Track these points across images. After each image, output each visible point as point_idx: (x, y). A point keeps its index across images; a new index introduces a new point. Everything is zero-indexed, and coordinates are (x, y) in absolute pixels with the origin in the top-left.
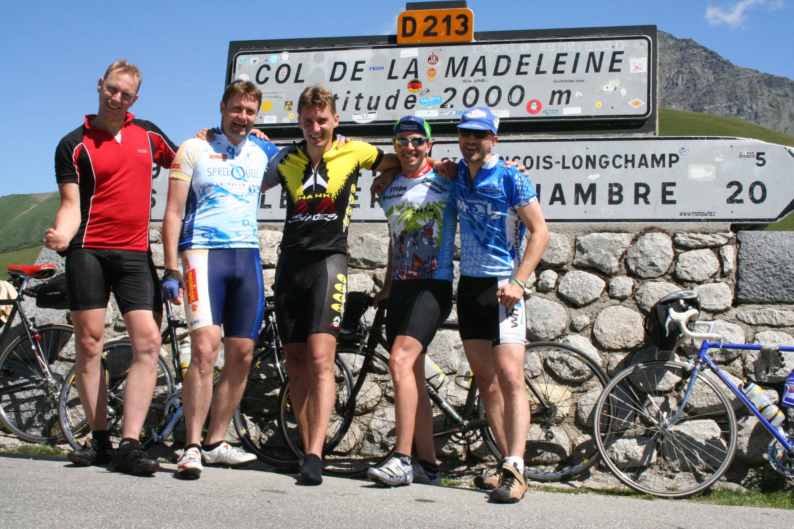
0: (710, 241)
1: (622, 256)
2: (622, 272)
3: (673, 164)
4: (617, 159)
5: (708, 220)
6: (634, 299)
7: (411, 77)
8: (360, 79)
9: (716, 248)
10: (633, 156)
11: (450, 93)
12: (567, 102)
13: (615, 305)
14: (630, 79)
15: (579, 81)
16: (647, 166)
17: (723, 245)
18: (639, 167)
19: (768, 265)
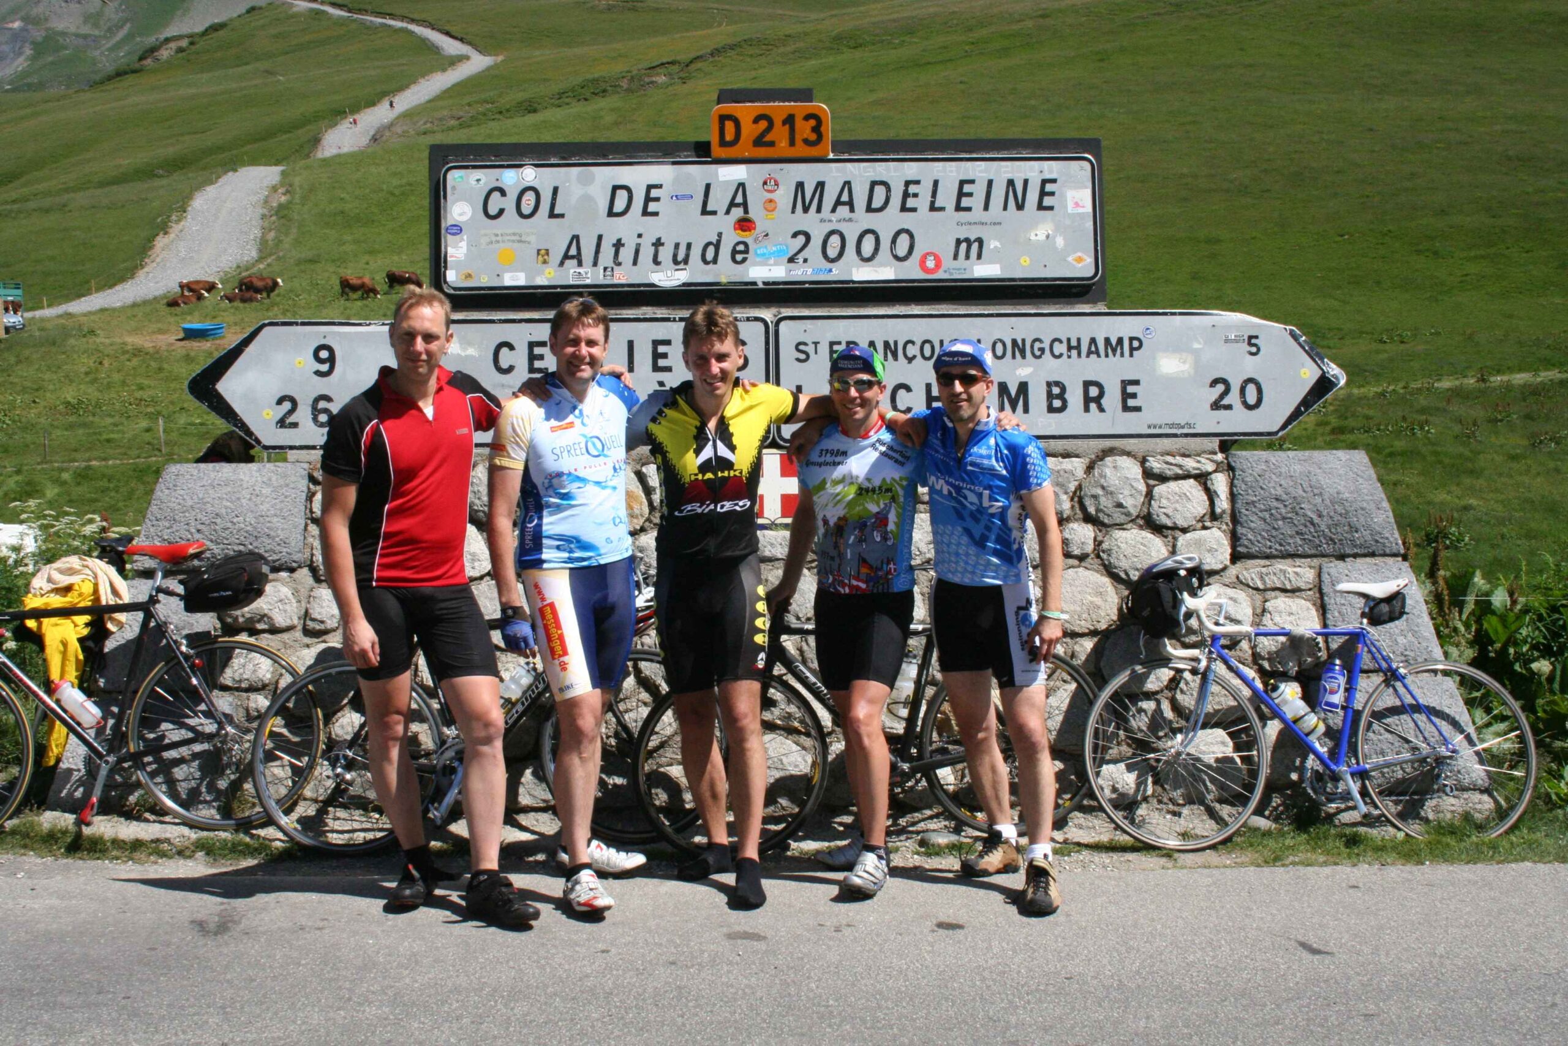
0: (1194, 469)
1: (1075, 493)
2: (1077, 517)
3: (1135, 353)
4: (1056, 344)
5: (1186, 435)
6: (1098, 556)
7: (738, 213)
8: (656, 214)
9: (1202, 478)
10: (1079, 340)
11: (801, 239)
12: (979, 256)
13: (1072, 567)
14: (1068, 222)
15: (995, 224)
16: (1099, 356)
17: (1210, 473)
18: (1088, 356)
19: (1275, 504)
